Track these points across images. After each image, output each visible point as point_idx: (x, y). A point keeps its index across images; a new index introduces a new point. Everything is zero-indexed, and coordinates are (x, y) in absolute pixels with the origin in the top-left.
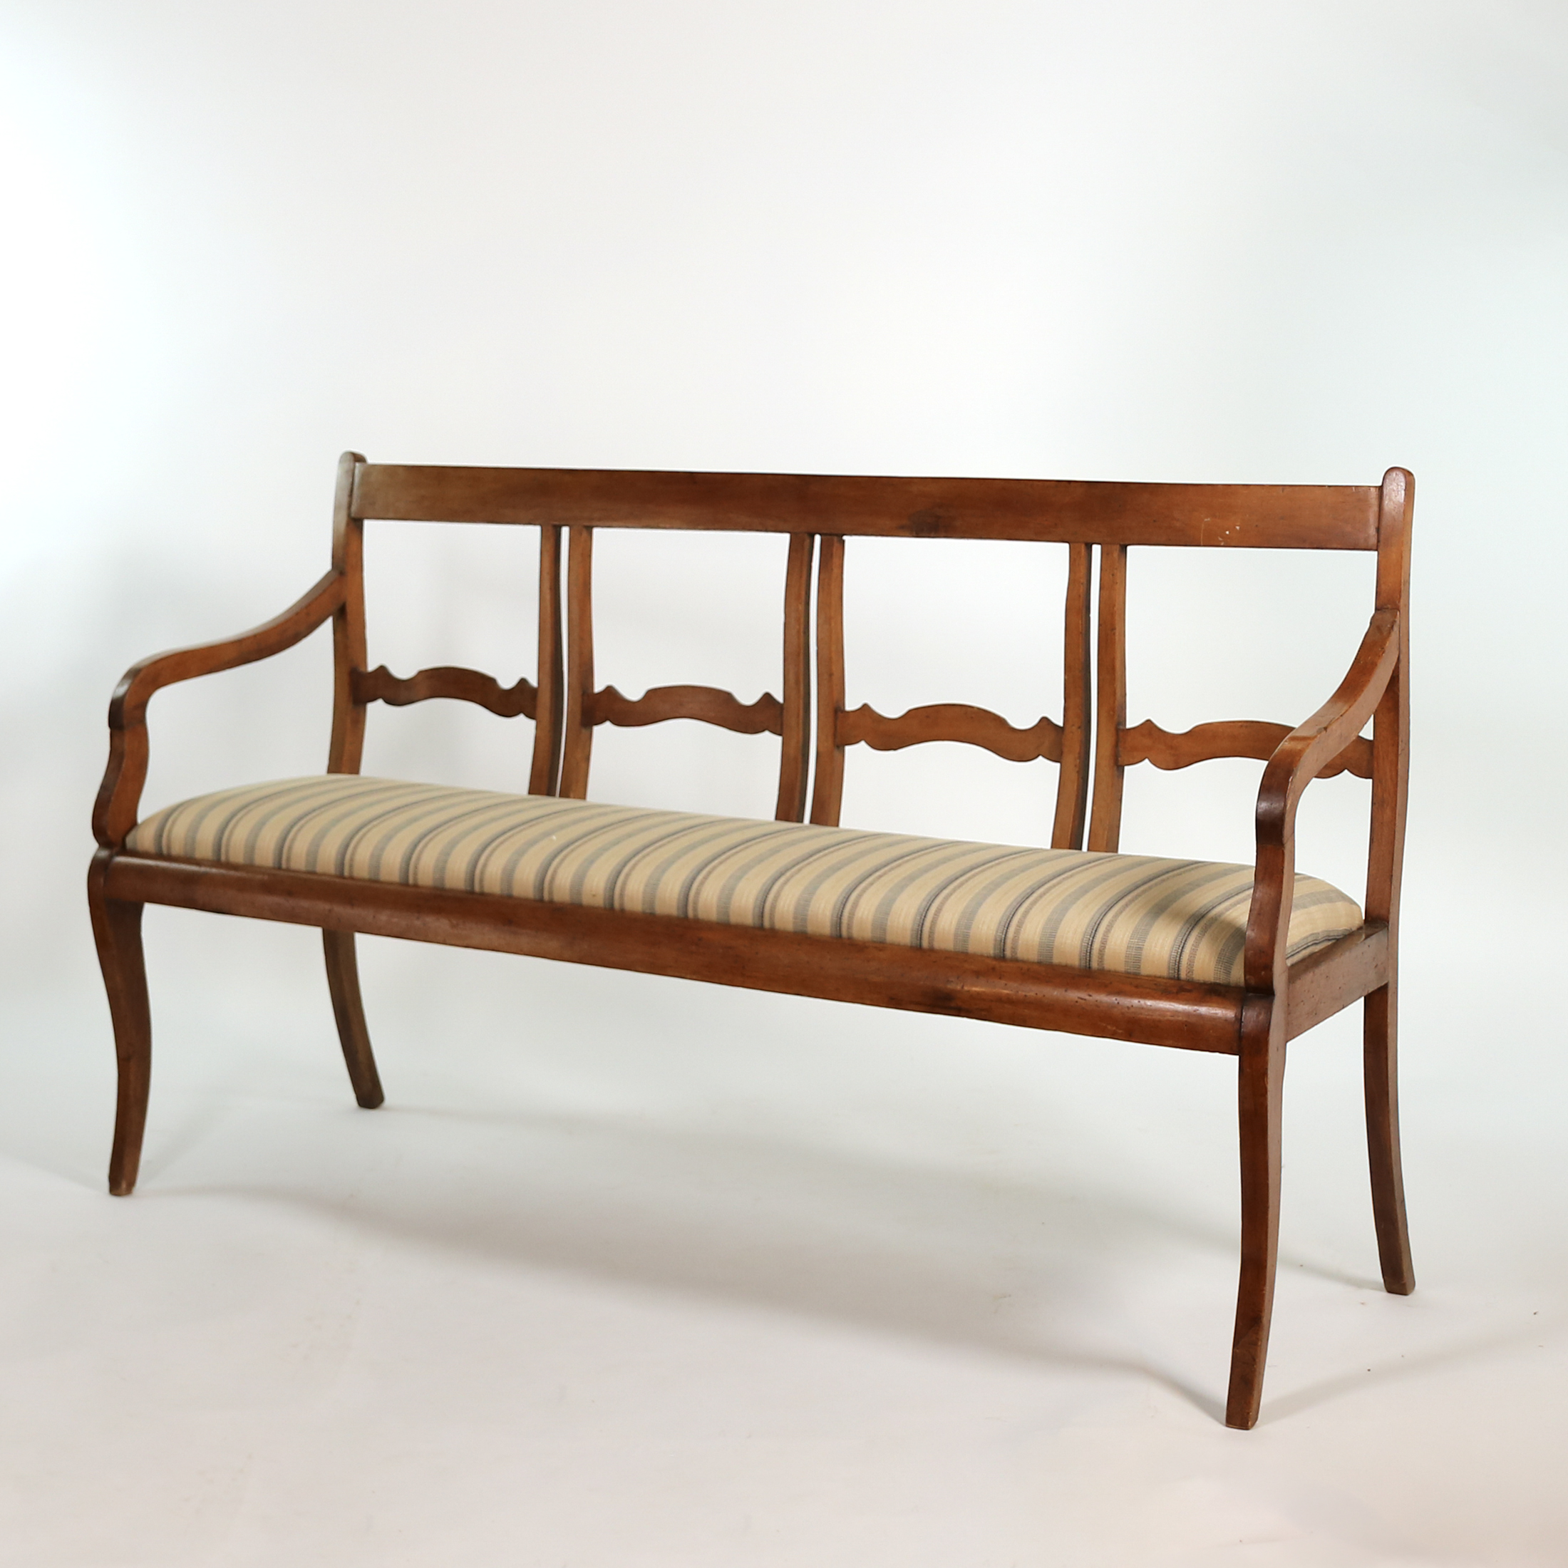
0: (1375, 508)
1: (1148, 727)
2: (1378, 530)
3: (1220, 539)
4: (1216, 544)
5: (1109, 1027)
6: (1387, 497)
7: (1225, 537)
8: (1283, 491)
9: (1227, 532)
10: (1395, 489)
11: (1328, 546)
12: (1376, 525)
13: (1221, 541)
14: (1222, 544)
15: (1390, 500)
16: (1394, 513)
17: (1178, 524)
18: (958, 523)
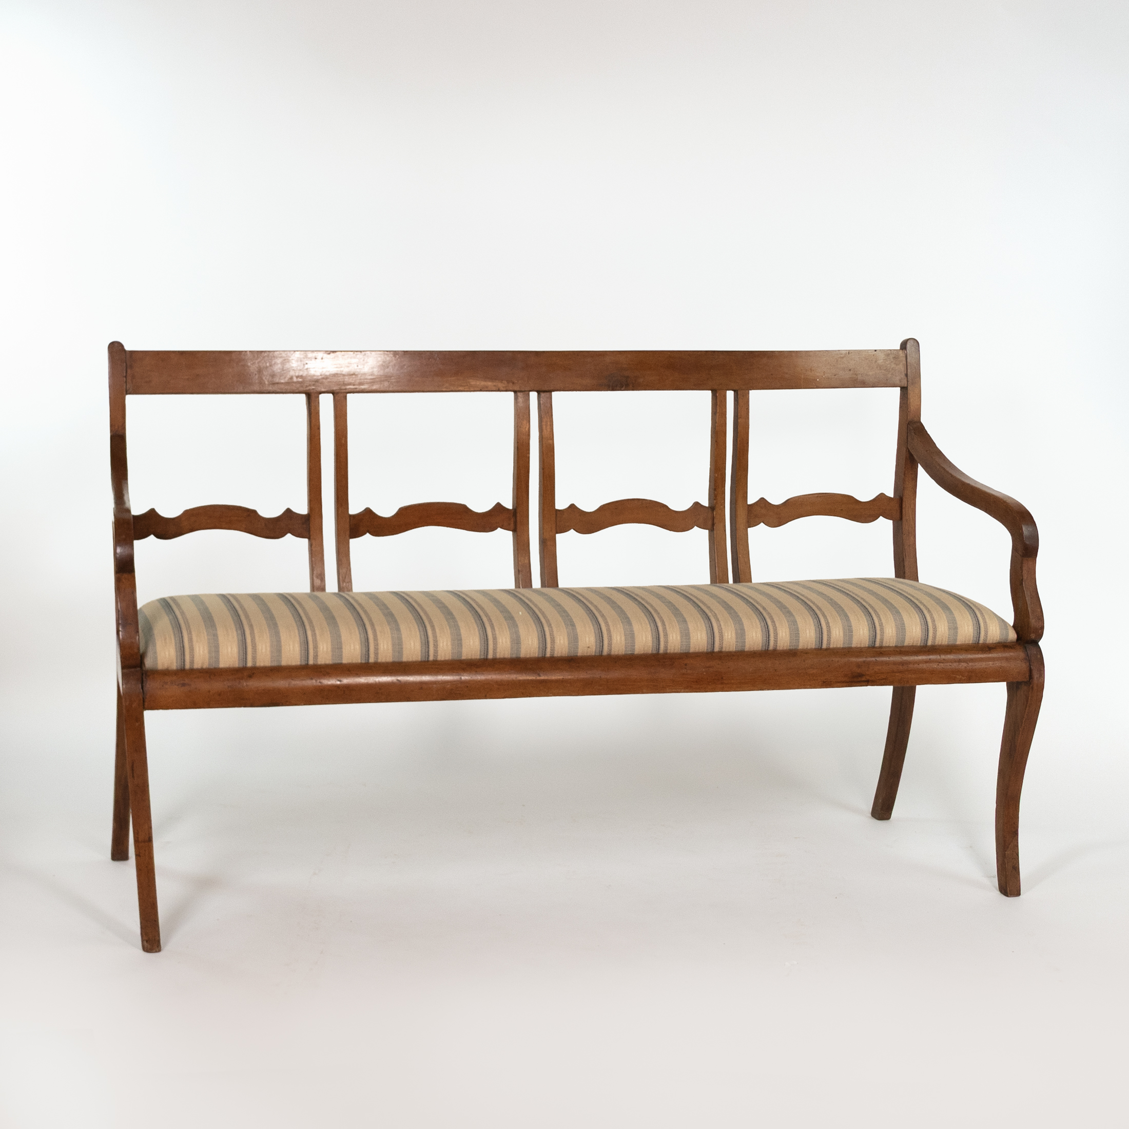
0: (904, 364)
1: (763, 503)
2: (907, 375)
4: (813, 387)
5: (958, 677)
10: (914, 351)
12: (905, 372)
15: (912, 357)
16: (915, 364)
17: (786, 376)
18: (641, 380)
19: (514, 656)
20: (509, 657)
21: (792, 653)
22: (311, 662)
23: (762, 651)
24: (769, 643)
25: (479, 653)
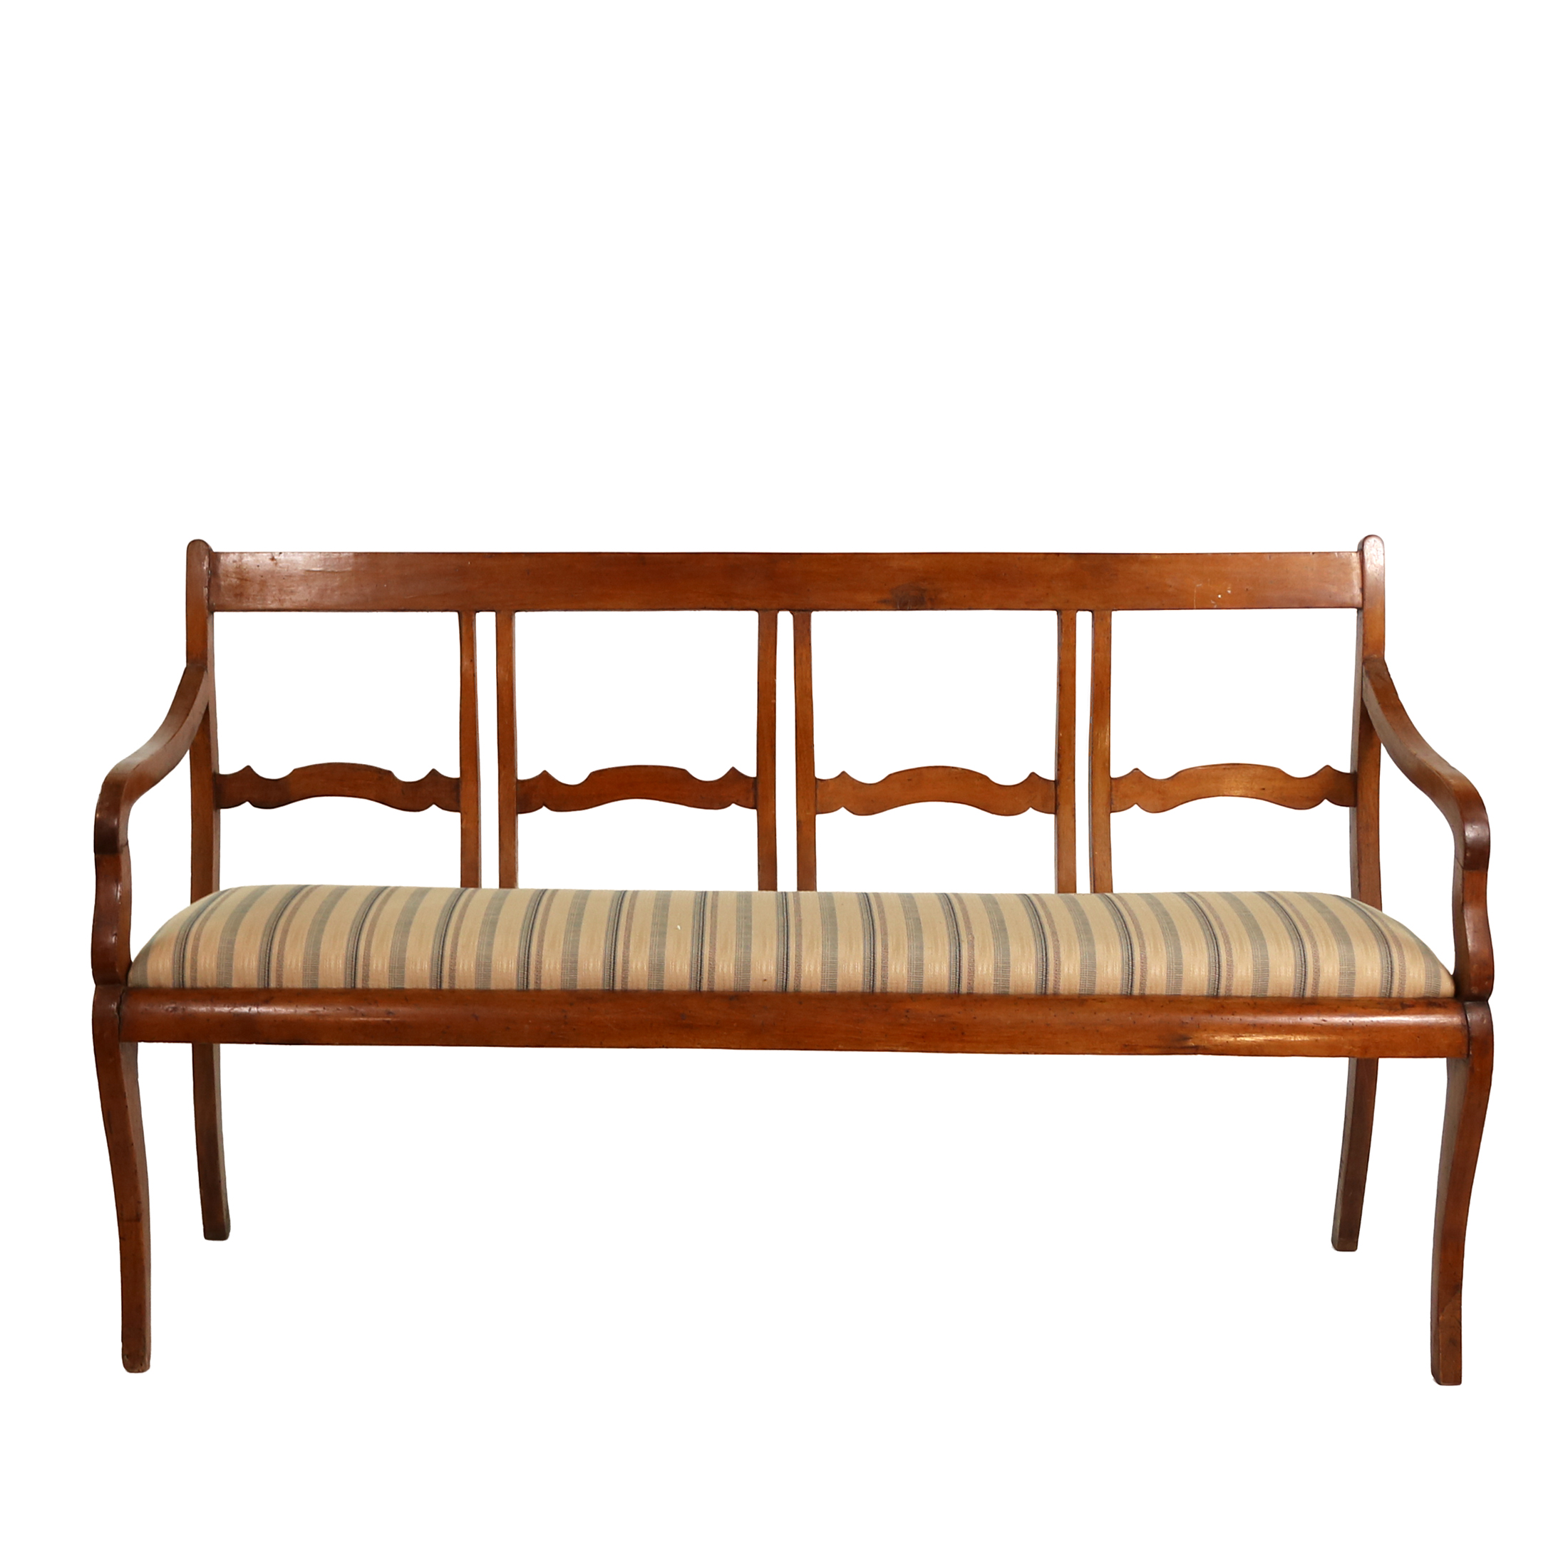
0: (1358, 571)
1: (1136, 775)
2: (1362, 590)
3: (1213, 602)
4: (1209, 606)
6: (1369, 561)
7: (1217, 600)
8: (1270, 558)
9: (1220, 596)
10: (1375, 554)
11: (1317, 606)
12: (1360, 585)
13: (1214, 604)
14: (1215, 607)
15: (1372, 563)
16: (1376, 575)
17: (1170, 590)
18: (944, 596)
19: (654, 988)
20: (646, 988)
21: (1082, 1001)
22: (359, 985)
23: (1036, 994)
24: (1046, 983)
25: (601, 982)
